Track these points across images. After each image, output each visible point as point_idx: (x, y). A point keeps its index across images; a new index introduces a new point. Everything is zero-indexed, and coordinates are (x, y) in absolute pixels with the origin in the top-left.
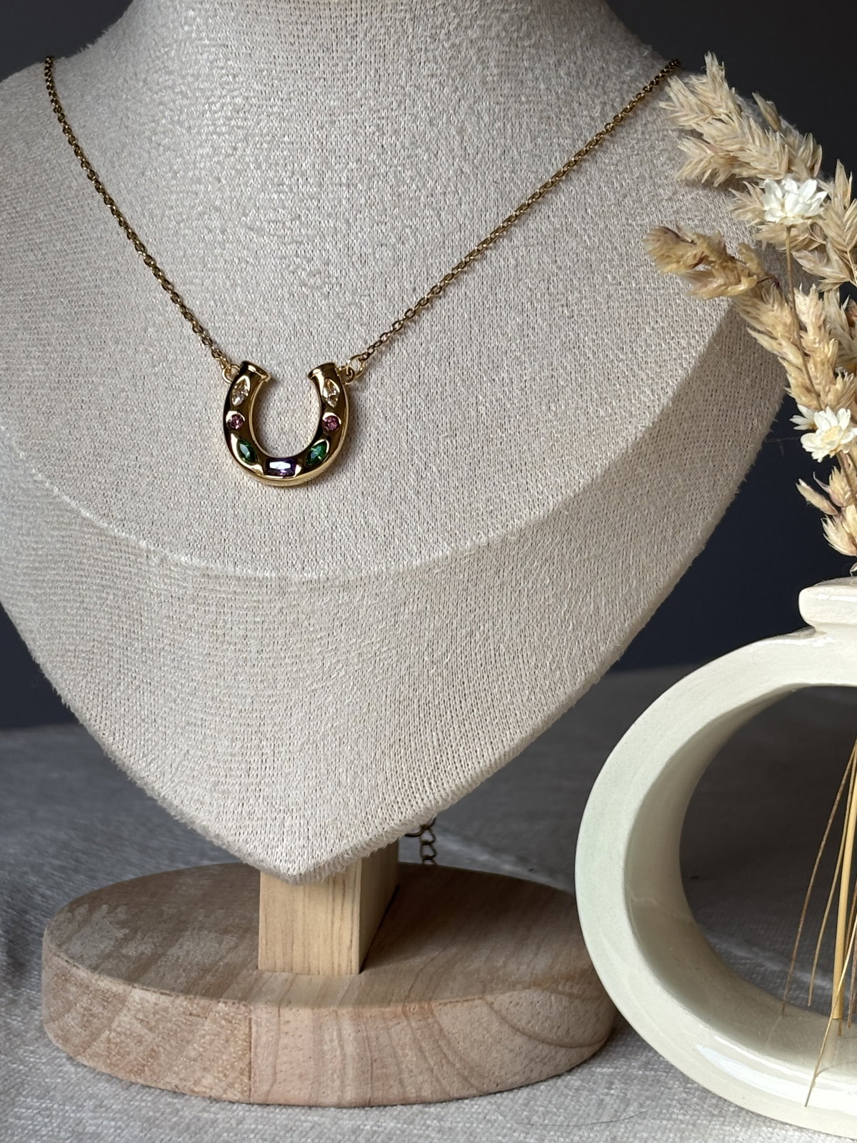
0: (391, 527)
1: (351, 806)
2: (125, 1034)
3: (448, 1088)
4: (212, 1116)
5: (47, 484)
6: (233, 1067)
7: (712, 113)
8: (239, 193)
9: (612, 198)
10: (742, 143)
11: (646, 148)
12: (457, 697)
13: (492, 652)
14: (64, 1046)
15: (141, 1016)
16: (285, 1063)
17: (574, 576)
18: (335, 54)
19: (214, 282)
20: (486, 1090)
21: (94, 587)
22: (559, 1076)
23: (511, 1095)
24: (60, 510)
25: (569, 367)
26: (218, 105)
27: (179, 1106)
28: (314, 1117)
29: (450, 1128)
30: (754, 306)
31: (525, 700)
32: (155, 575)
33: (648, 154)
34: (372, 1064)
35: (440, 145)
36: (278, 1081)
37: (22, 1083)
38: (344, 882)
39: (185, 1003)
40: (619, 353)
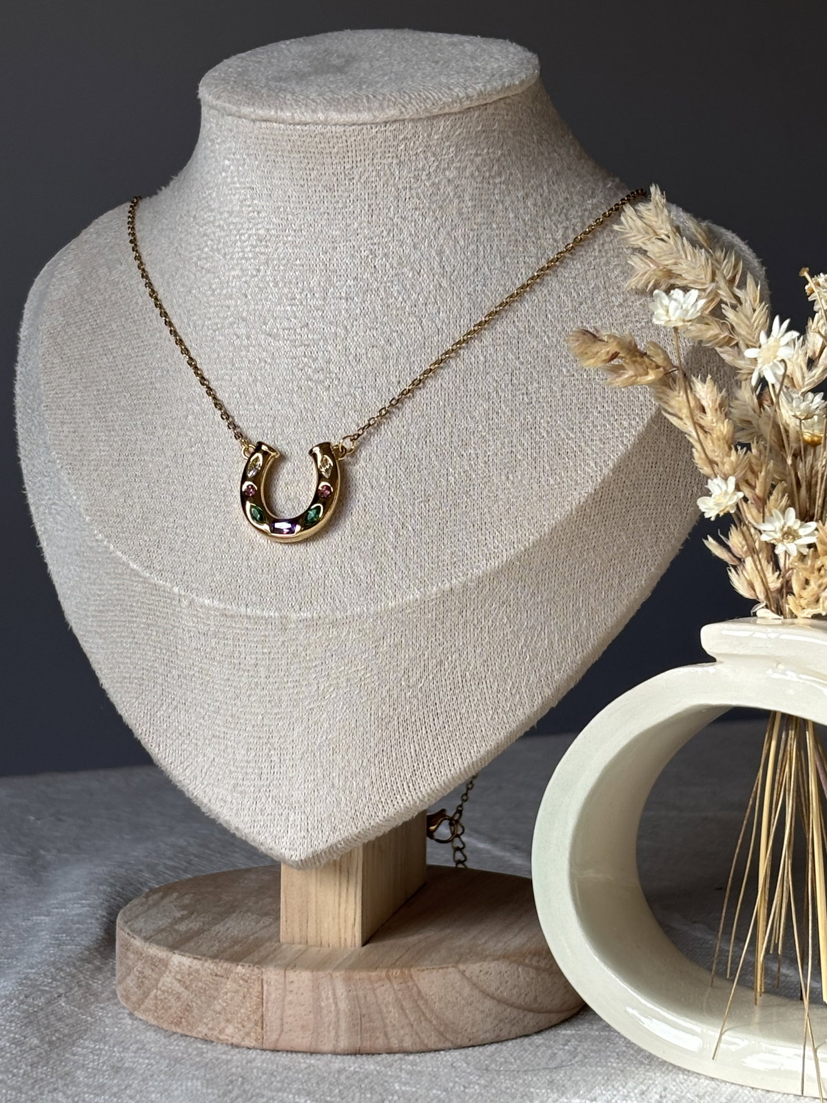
0: (372, 575)
1: (343, 805)
2: (168, 992)
3: (426, 1041)
4: (229, 1057)
5: (105, 543)
6: (249, 1019)
7: (655, 233)
8: (261, 307)
9: (570, 306)
10: (676, 258)
11: (602, 263)
12: (431, 715)
13: (460, 677)
14: (127, 1003)
15: (179, 977)
16: (290, 1016)
17: (529, 616)
18: (336, 194)
19: (240, 379)
20: (459, 1044)
21: (142, 626)
22: (527, 1036)
23: (481, 1049)
24: (115, 563)
25: (526, 444)
26: (246, 236)
27: (205, 1050)
28: (312, 1060)
29: (420, 1072)
30: (663, 393)
31: (489, 719)
32: (186, 615)
33: (604, 268)
34: (361, 1019)
35: (422, 264)
36: (285, 1030)
37: (86, 1031)
38: (348, 869)
39: (212, 966)
40: (569, 433)
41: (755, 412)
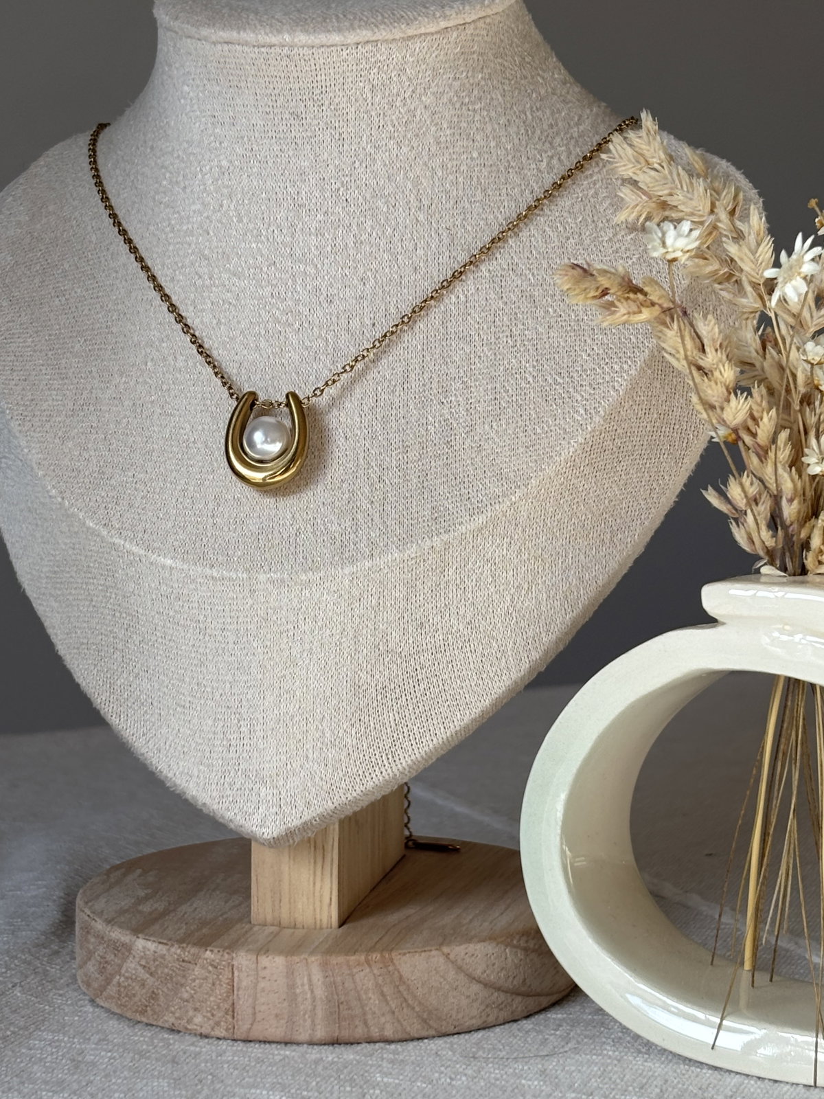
0: (347, 533)
1: (317, 779)
2: (132, 979)
3: (408, 1029)
4: (198, 1049)
5: (60, 499)
6: (219, 1007)
7: (648, 163)
8: (224, 244)
9: (556, 240)
10: (672, 188)
12: (411, 682)
13: (442, 641)
15: (143, 962)
16: (263, 1004)
17: (515, 575)
18: (304, 121)
20: (444, 1031)
21: (100, 588)
22: (515, 1021)
23: (467, 1036)
24: (70, 520)
25: (510, 391)
26: (208, 168)
27: (171, 1042)
28: (288, 1052)
29: (402, 1061)
30: (659, 331)
31: (473, 685)
33: (592, 200)
34: (339, 1006)
35: (397, 197)
36: (257, 1020)
37: (43, 1021)
38: (323, 847)
39: (179, 951)
40: (557, 377)
41: (758, 353)
